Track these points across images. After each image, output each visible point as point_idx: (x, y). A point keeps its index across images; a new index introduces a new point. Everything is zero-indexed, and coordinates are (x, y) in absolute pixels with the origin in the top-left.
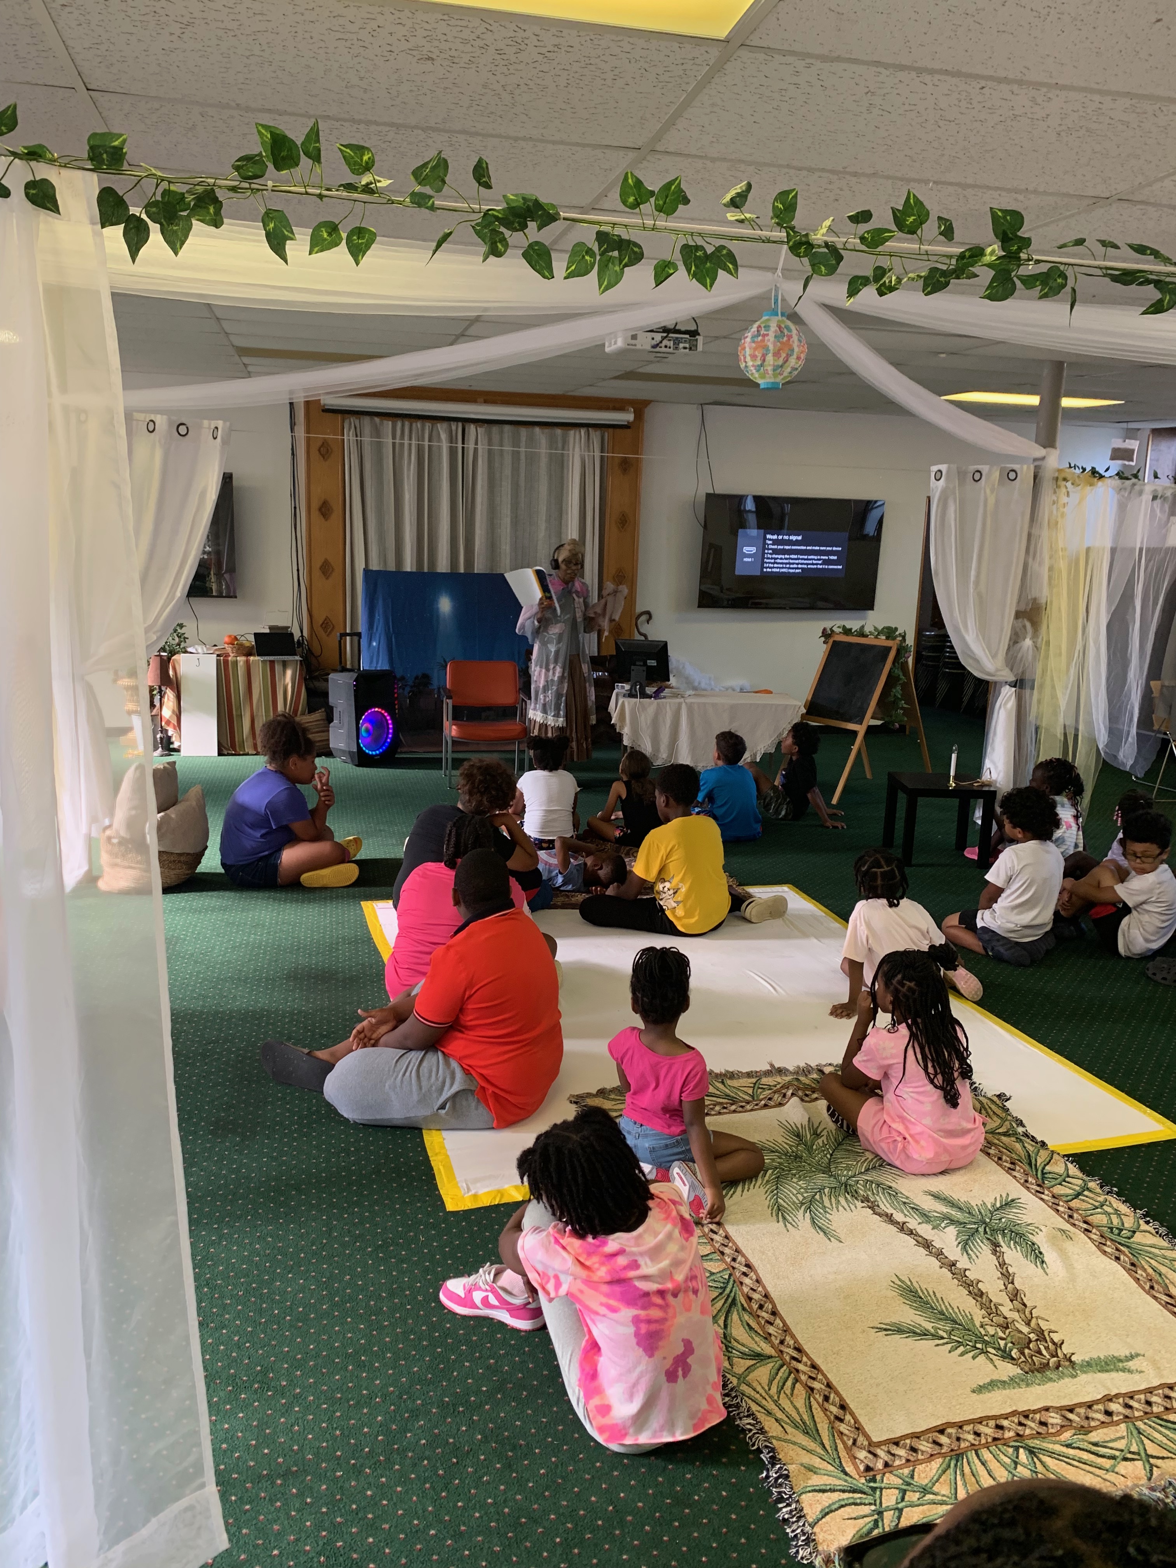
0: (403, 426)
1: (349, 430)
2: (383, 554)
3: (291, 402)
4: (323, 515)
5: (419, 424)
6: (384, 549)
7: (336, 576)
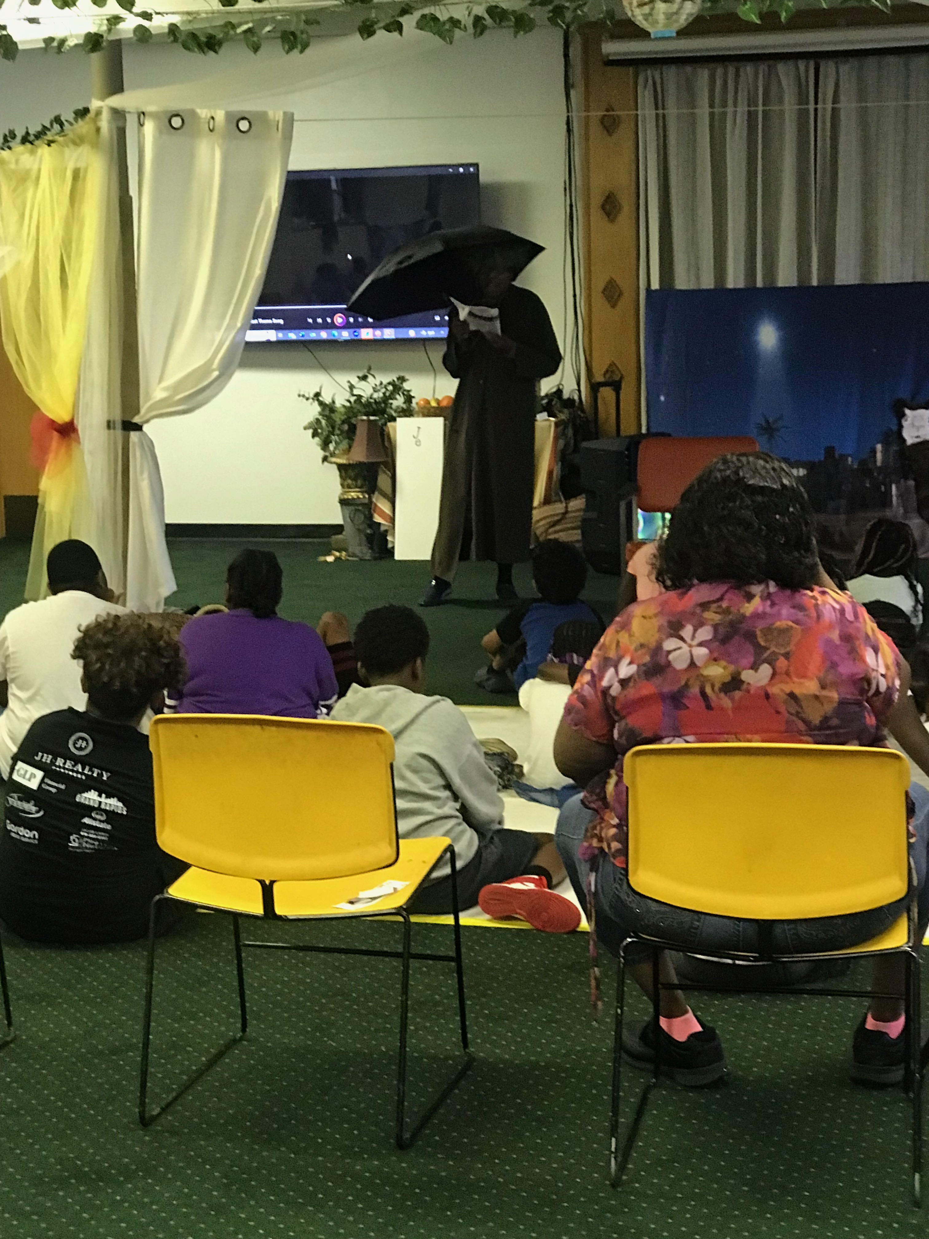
0: (725, 74)
1: (645, 87)
2: (695, 268)
3: (566, 56)
4: (608, 214)
5: (749, 69)
6: (697, 258)
7: (625, 302)
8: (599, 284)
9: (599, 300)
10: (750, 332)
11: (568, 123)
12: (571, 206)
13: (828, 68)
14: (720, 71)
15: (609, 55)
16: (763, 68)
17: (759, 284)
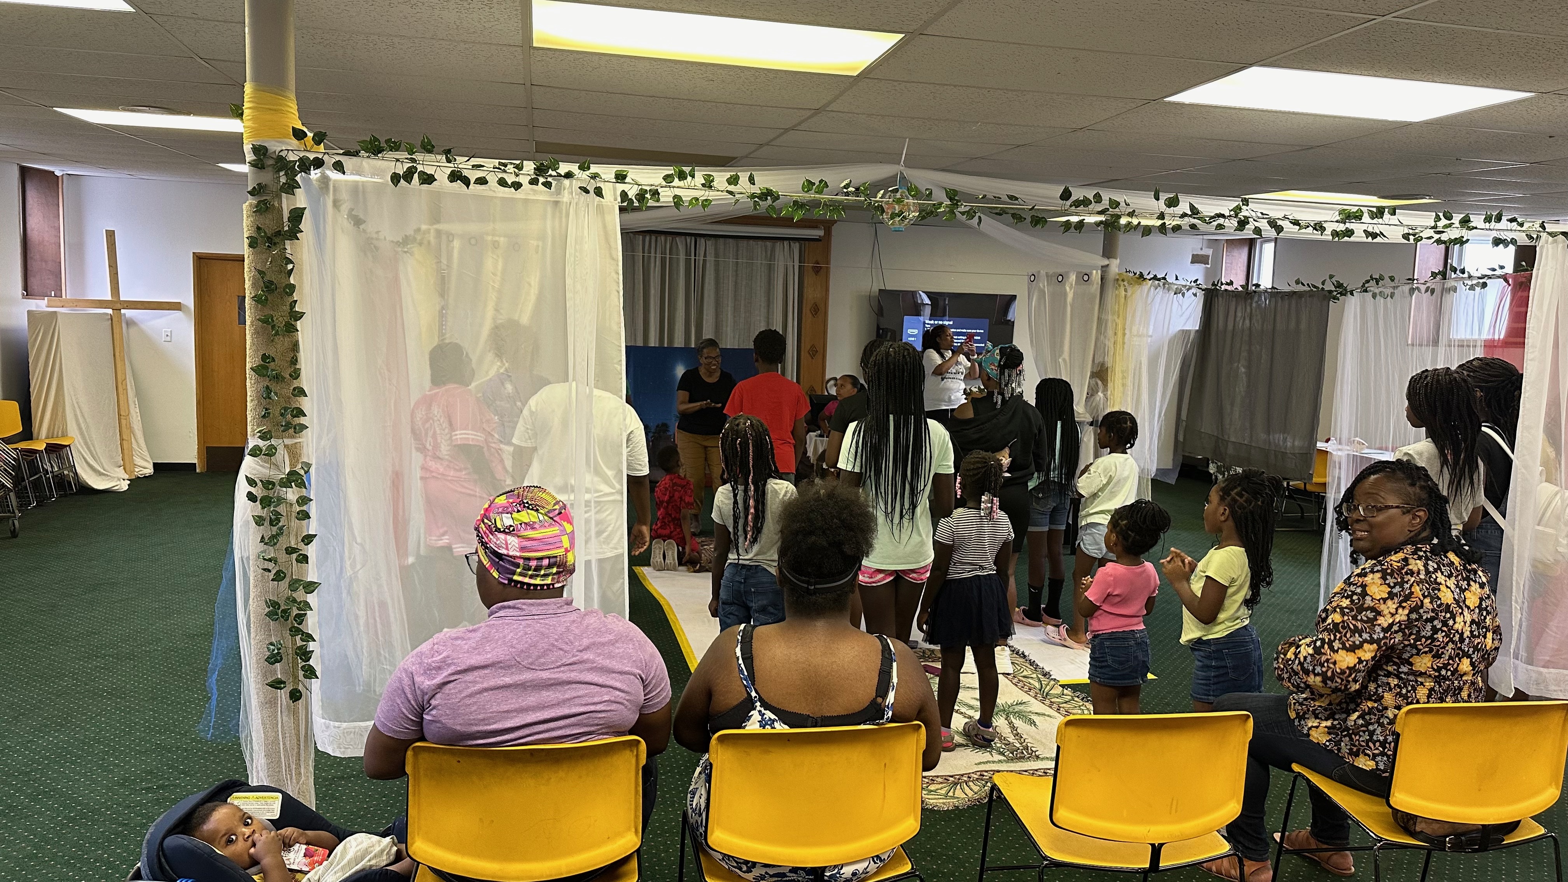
0: (650, 239)
10: (672, 369)
13: (701, 241)
16: (669, 238)
17: (666, 345)
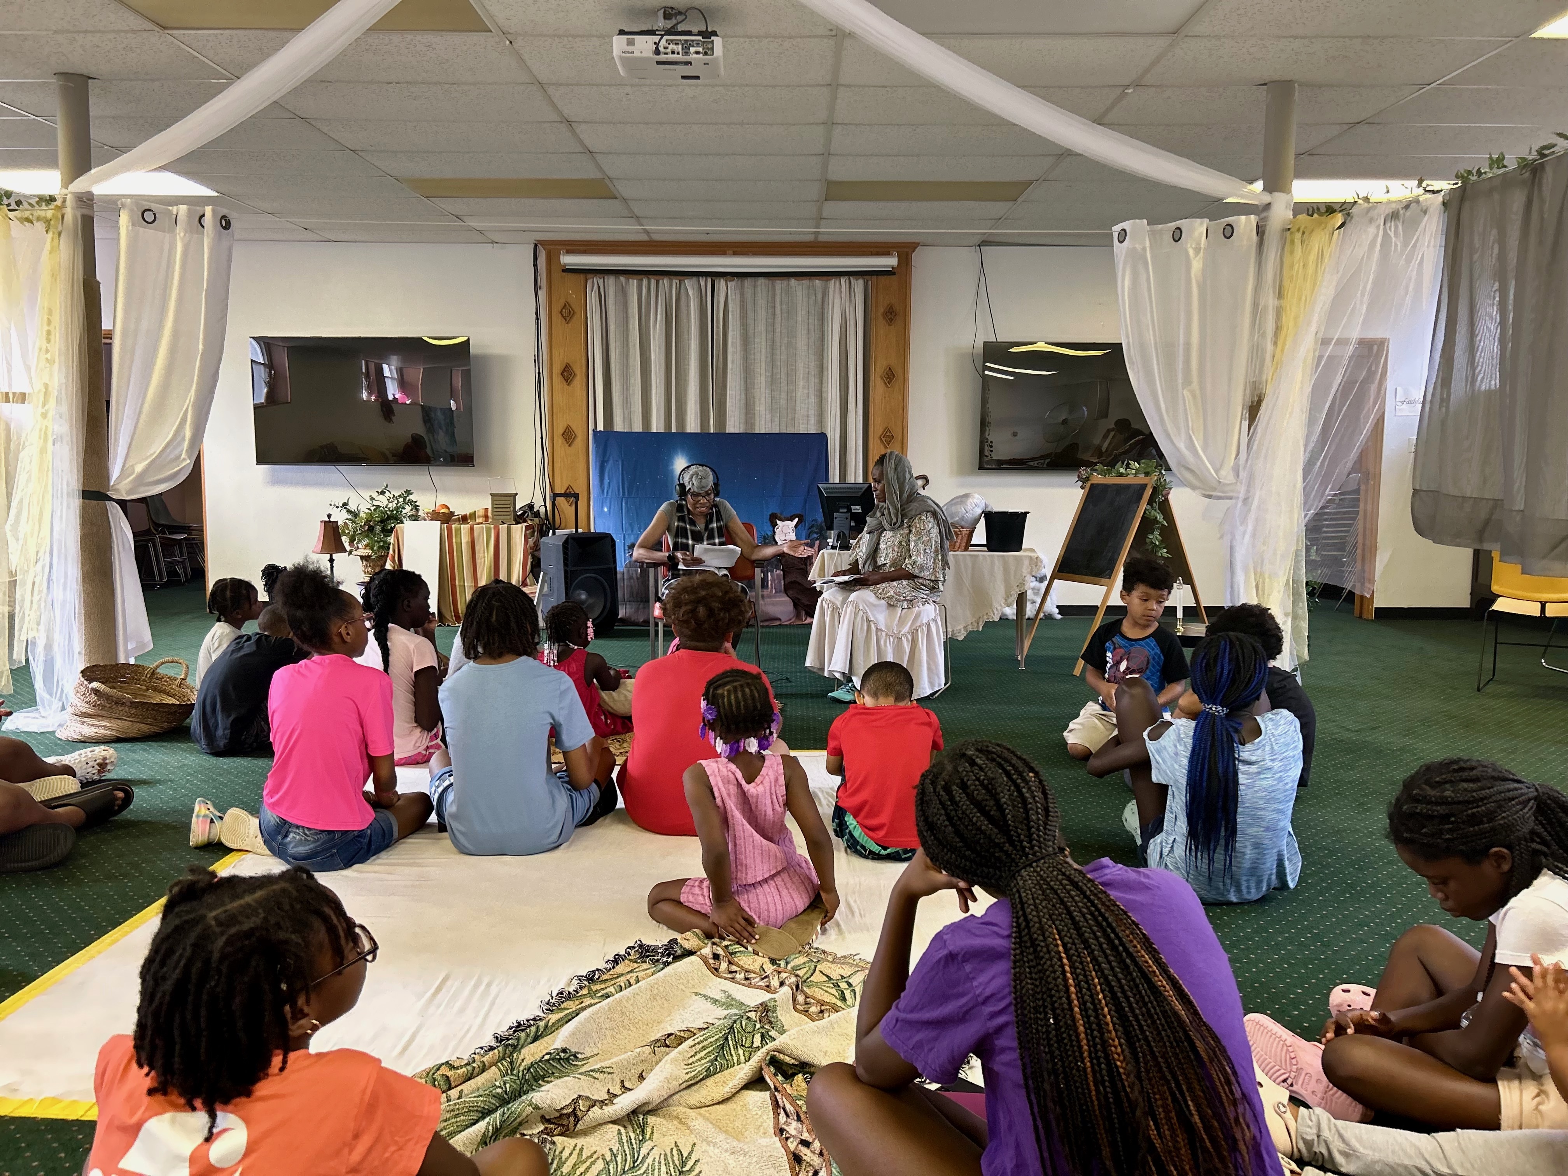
0: (649, 284)
1: (592, 289)
2: (628, 419)
3: (535, 265)
4: (566, 380)
5: (666, 281)
6: (630, 413)
7: (579, 443)
8: (560, 429)
9: (559, 441)
10: (668, 463)
11: (536, 314)
12: (539, 373)
13: (721, 284)
14: (645, 282)
15: (565, 265)
16: (675, 282)
17: (674, 430)
